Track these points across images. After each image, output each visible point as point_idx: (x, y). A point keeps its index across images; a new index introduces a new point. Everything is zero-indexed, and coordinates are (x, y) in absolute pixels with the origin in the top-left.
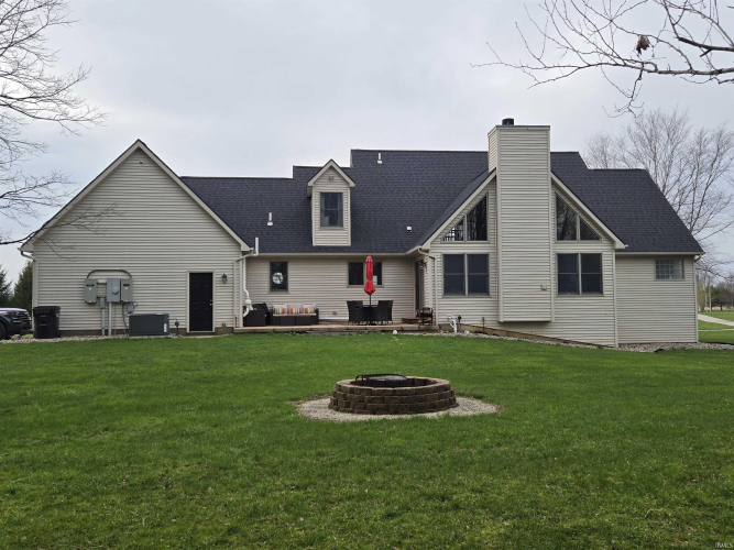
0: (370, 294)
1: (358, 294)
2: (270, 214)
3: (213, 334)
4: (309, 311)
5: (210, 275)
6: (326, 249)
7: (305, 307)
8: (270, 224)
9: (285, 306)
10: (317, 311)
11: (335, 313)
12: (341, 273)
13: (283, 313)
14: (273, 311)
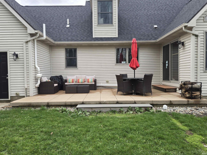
0: (134, 69)
1: (125, 69)
2: (68, 20)
3: (9, 101)
4: (90, 81)
5: (5, 54)
6: (101, 39)
7: (88, 77)
8: (68, 26)
9: (74, 77)
10: (95, 81)
11: (107, 82)
12: (112, 55)
13: (73, 82)
14: (66, 81)
